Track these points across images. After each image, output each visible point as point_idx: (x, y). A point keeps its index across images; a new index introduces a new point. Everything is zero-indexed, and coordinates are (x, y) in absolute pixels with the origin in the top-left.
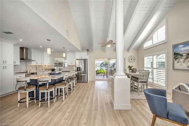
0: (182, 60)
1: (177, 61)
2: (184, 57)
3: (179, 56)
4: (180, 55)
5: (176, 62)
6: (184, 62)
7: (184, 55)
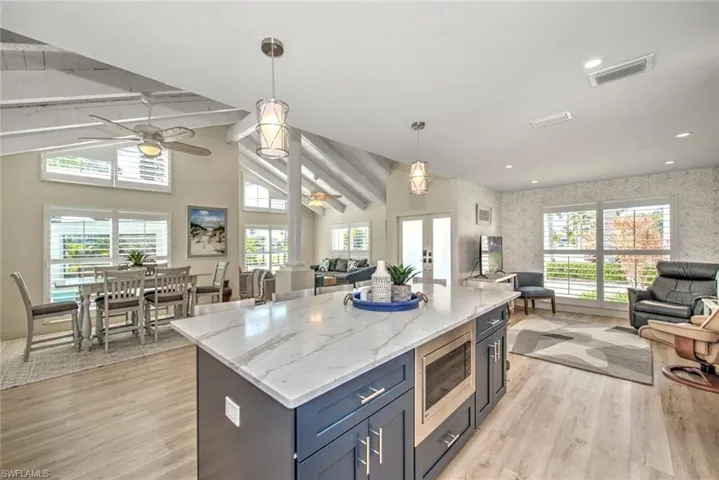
0: (205, 238)
1: (196, 240)
2: (210, 234)
3: (200, 231)
4: (203, 229)
5: (194, 241)
6: (209, 242)
7: (209, 229)
